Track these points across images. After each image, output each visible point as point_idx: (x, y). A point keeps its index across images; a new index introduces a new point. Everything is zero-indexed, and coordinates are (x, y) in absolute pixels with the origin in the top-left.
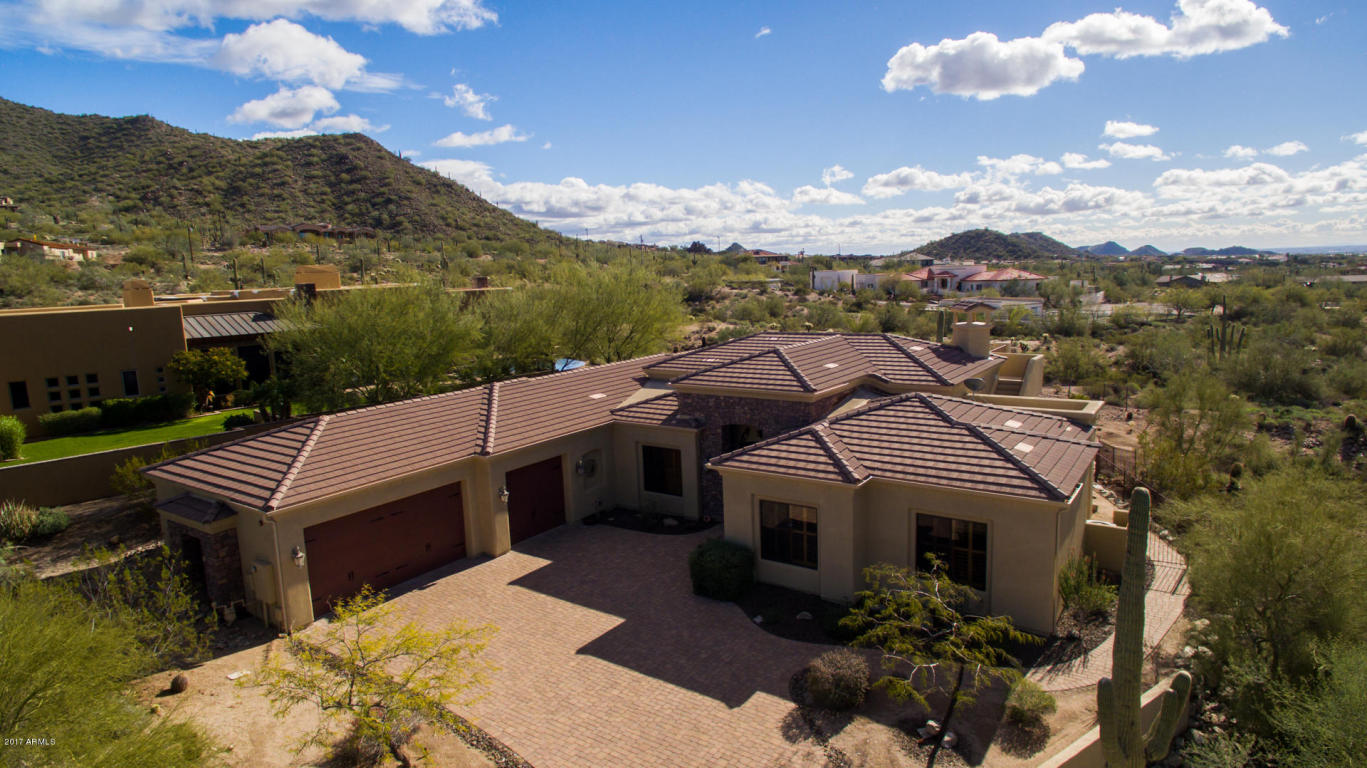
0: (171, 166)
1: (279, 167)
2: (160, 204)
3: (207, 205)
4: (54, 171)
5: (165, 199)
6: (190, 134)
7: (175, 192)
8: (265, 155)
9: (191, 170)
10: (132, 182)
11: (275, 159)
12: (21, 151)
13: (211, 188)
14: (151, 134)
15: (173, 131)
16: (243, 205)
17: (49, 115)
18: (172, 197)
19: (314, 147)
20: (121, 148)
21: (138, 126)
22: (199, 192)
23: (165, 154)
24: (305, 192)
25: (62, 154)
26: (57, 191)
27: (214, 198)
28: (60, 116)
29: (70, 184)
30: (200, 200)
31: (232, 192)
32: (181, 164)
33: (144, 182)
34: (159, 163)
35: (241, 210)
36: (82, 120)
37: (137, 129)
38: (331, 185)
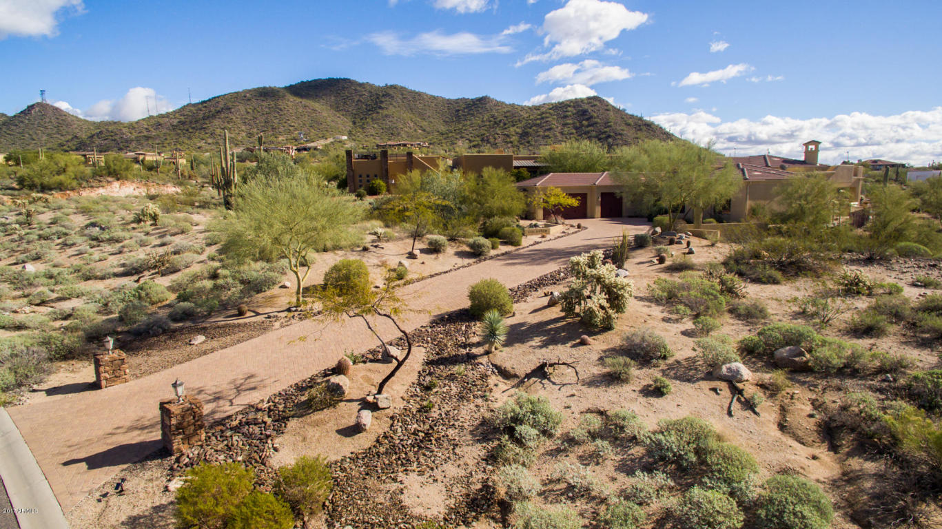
0: (495, 123)
1: (549, 119)
2: (489, 143)
3: (511, 142)
4: (443, 128)
5: (492, 140)
6: (506, 105)
7: (497, 136)
8: (543, 113)
9: (505, 124)
10: (476, 133)
11: (548, 115)
12: (431, 120)
13: (513, 133)
14: (487, 106)
15: (498, 104)
16: (528, 142)
17: (443, 99)
18: (495, 139)
19: (570, 106)
20: (473, 115)
21: (482, 101)
22: (508, 136)
23: (493, 116)
24: (562, 133)
25: (447, 120)
26: (445, 139)
27: (515, 139)
28: (448, 100)
29: (450, 135)
30: (508, 140)
31: (524, 135)
32: (500, 121)
33: (483, 132)
34: (490, 121)
35: (527, 145)
36: (457, 101)
37: (481, 104)
38: (576, 128)
